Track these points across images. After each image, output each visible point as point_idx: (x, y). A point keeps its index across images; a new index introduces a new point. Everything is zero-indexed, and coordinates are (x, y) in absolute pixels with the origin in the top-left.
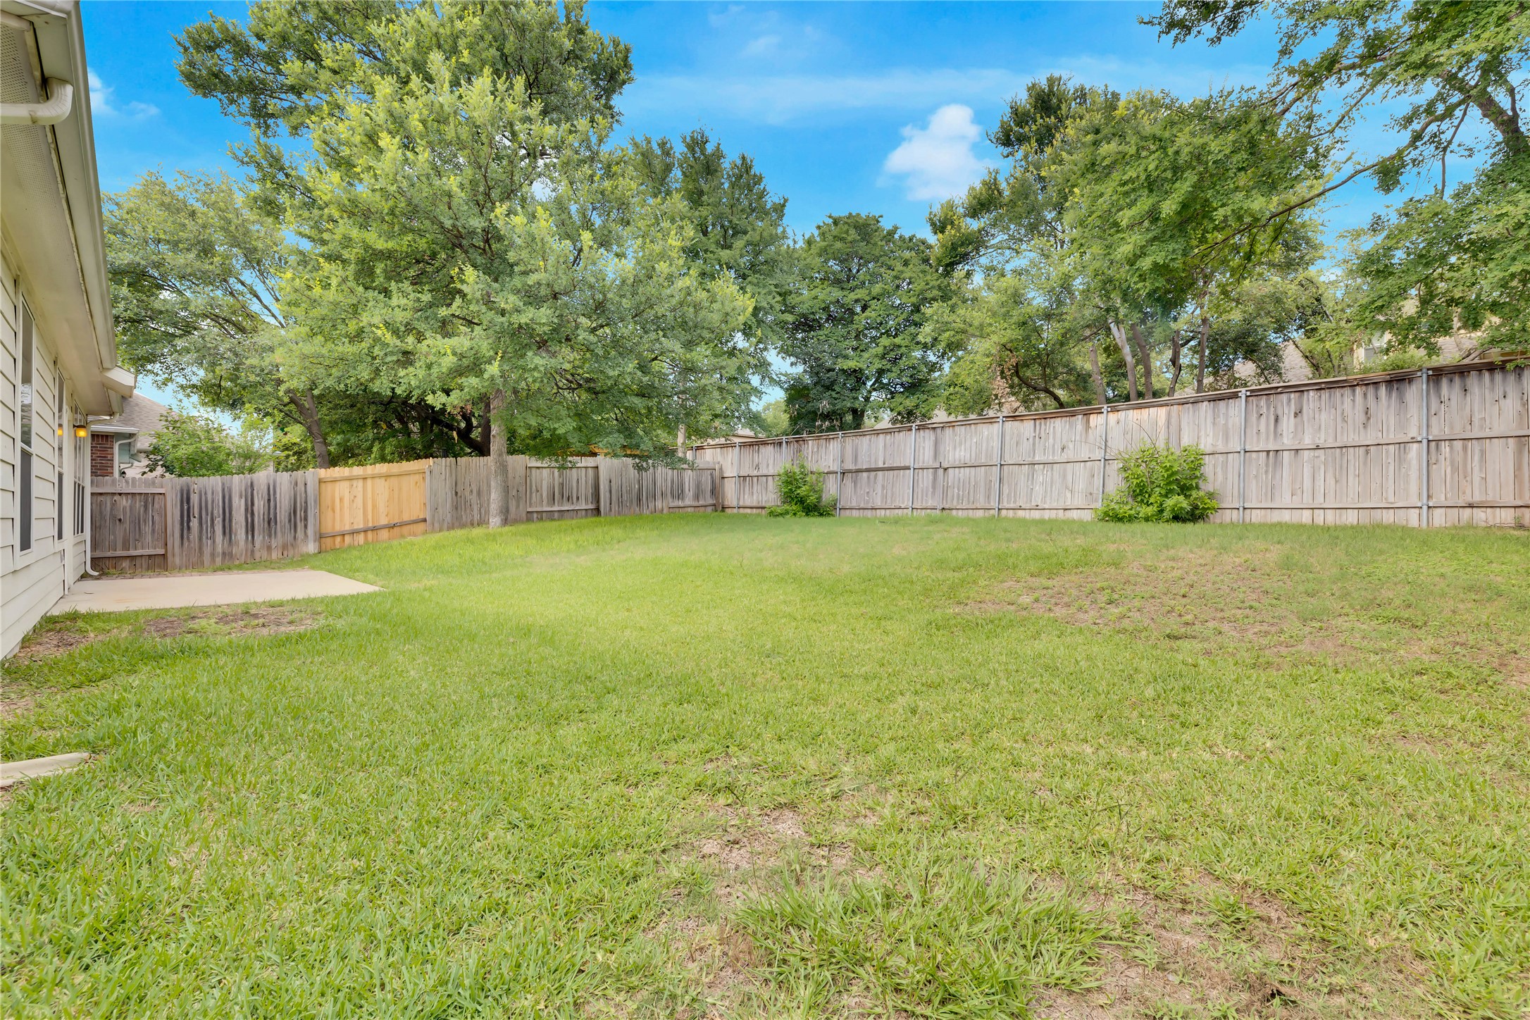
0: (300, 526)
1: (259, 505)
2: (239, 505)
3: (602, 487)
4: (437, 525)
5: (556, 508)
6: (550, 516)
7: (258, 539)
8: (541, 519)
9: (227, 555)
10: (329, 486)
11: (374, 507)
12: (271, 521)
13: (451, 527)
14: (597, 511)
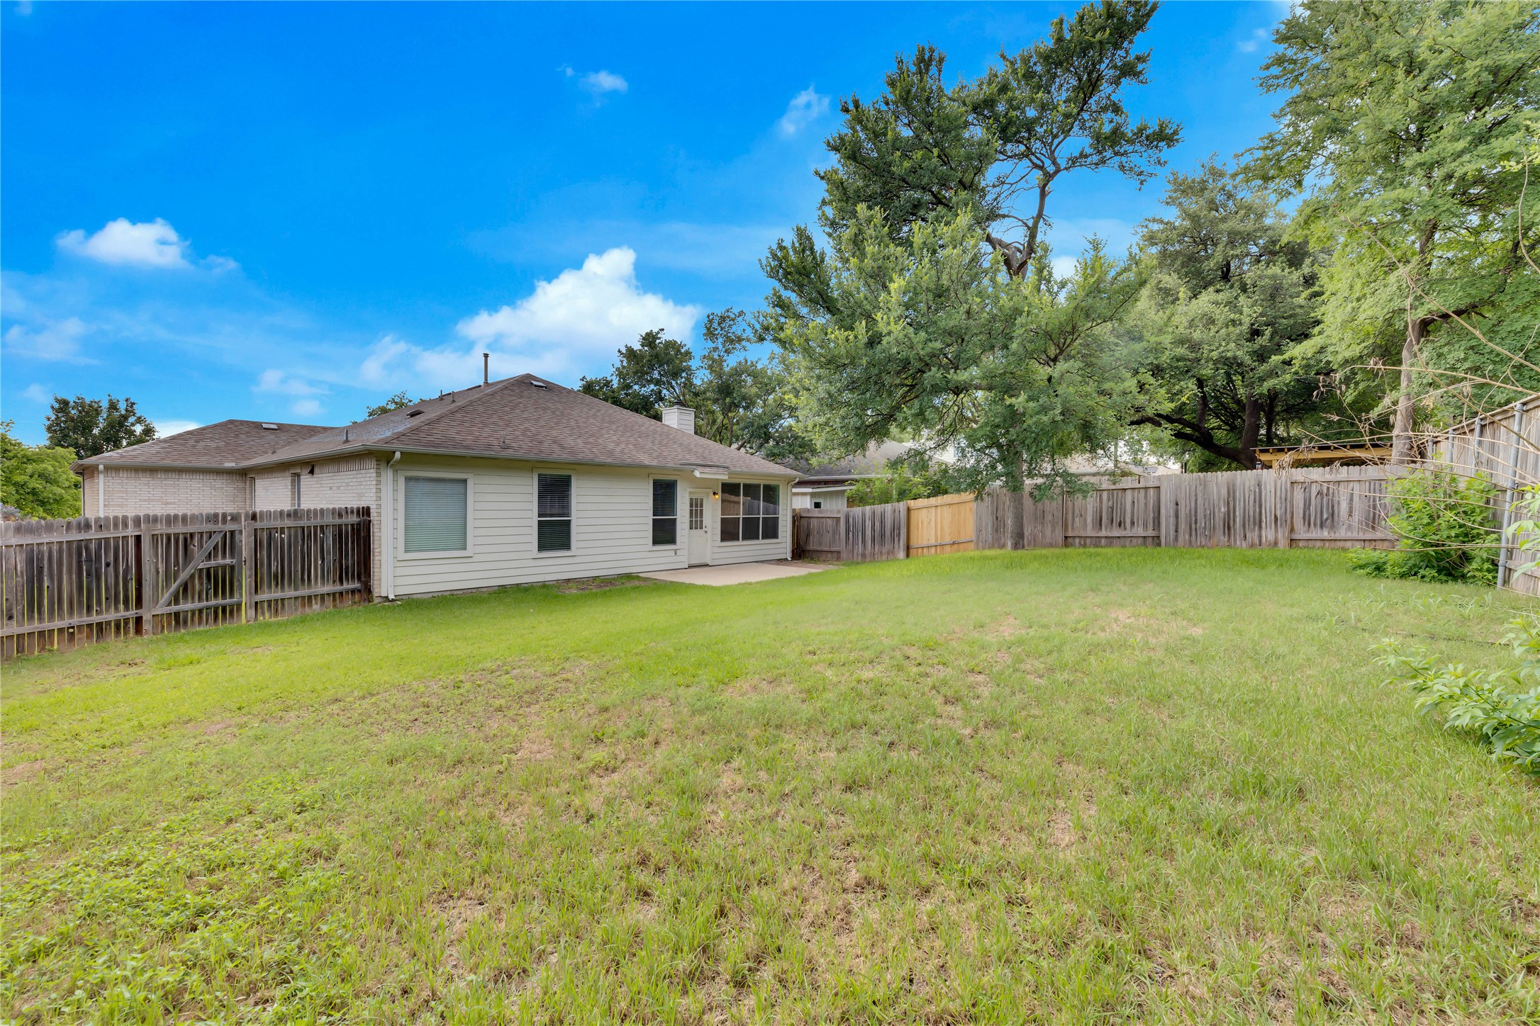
0: (896, 539)
1: (877, 524)
2: (869, 524)
3: (1163, 511)
4: (980, 544)
5: (1103, 533)
6: (1096, 541)
7: (877, 547)
8: (1085, 546)
9: (864, 555)
10: (916, 512)
11: (942, 528)
12: (883, 535)
13: (992, 547)
14: (1156, 541)
